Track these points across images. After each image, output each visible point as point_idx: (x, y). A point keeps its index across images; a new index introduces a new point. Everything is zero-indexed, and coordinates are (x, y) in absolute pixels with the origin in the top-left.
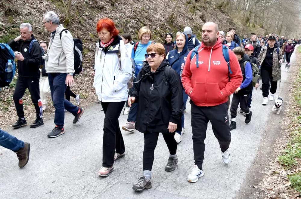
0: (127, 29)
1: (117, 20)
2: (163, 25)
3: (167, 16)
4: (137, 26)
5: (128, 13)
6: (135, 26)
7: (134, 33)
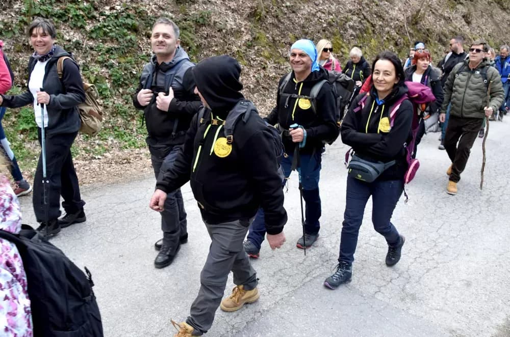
0: (345, 30)
1: (332, 15)
2: (401, 27)
3: (409, 13)
4: (360, 26)
5: (349, 5)
6: (358, 26)
7: (354, 38)
